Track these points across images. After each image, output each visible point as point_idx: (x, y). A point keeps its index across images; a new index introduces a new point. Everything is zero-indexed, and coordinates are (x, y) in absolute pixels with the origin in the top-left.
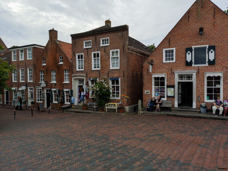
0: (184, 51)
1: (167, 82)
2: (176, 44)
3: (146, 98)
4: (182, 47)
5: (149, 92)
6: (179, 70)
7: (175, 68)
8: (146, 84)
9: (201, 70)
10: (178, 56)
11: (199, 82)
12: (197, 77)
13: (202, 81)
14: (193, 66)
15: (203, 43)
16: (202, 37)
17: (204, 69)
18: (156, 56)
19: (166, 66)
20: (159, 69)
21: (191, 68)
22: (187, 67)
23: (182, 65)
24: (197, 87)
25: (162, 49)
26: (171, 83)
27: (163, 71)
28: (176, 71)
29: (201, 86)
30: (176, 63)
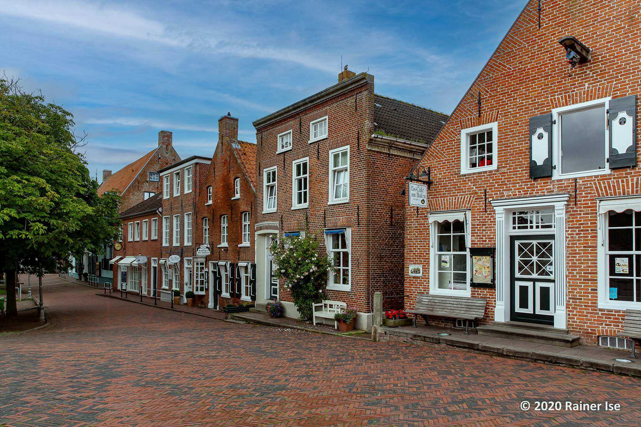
0: (526, 129)
1: (474, 238)
2: (499, 109)
3: (413, 287)
4: (518, 115)
5: (419, 270)
6: (511, 193)
7: (497, 188)
8: (413, 244)
9: (584, 191)
10: (505, 150)
11: (577, 234)
12: (571, 215)
13: (588, 230)
14: (553, 179)
15: (592, 92)
16: (588, 72)
17: (596, 188)
18: (441, 153)
19: (470, 184)
20: (450, 196)
21: (548, 187)
22: (534, 184)
23: (520, 177)
24: (570, 254)
25: (457, 132)
26: (486, 241)
27: (462, 200)
28: (499, 198)
29: (584, 247)
30: (500, 174)
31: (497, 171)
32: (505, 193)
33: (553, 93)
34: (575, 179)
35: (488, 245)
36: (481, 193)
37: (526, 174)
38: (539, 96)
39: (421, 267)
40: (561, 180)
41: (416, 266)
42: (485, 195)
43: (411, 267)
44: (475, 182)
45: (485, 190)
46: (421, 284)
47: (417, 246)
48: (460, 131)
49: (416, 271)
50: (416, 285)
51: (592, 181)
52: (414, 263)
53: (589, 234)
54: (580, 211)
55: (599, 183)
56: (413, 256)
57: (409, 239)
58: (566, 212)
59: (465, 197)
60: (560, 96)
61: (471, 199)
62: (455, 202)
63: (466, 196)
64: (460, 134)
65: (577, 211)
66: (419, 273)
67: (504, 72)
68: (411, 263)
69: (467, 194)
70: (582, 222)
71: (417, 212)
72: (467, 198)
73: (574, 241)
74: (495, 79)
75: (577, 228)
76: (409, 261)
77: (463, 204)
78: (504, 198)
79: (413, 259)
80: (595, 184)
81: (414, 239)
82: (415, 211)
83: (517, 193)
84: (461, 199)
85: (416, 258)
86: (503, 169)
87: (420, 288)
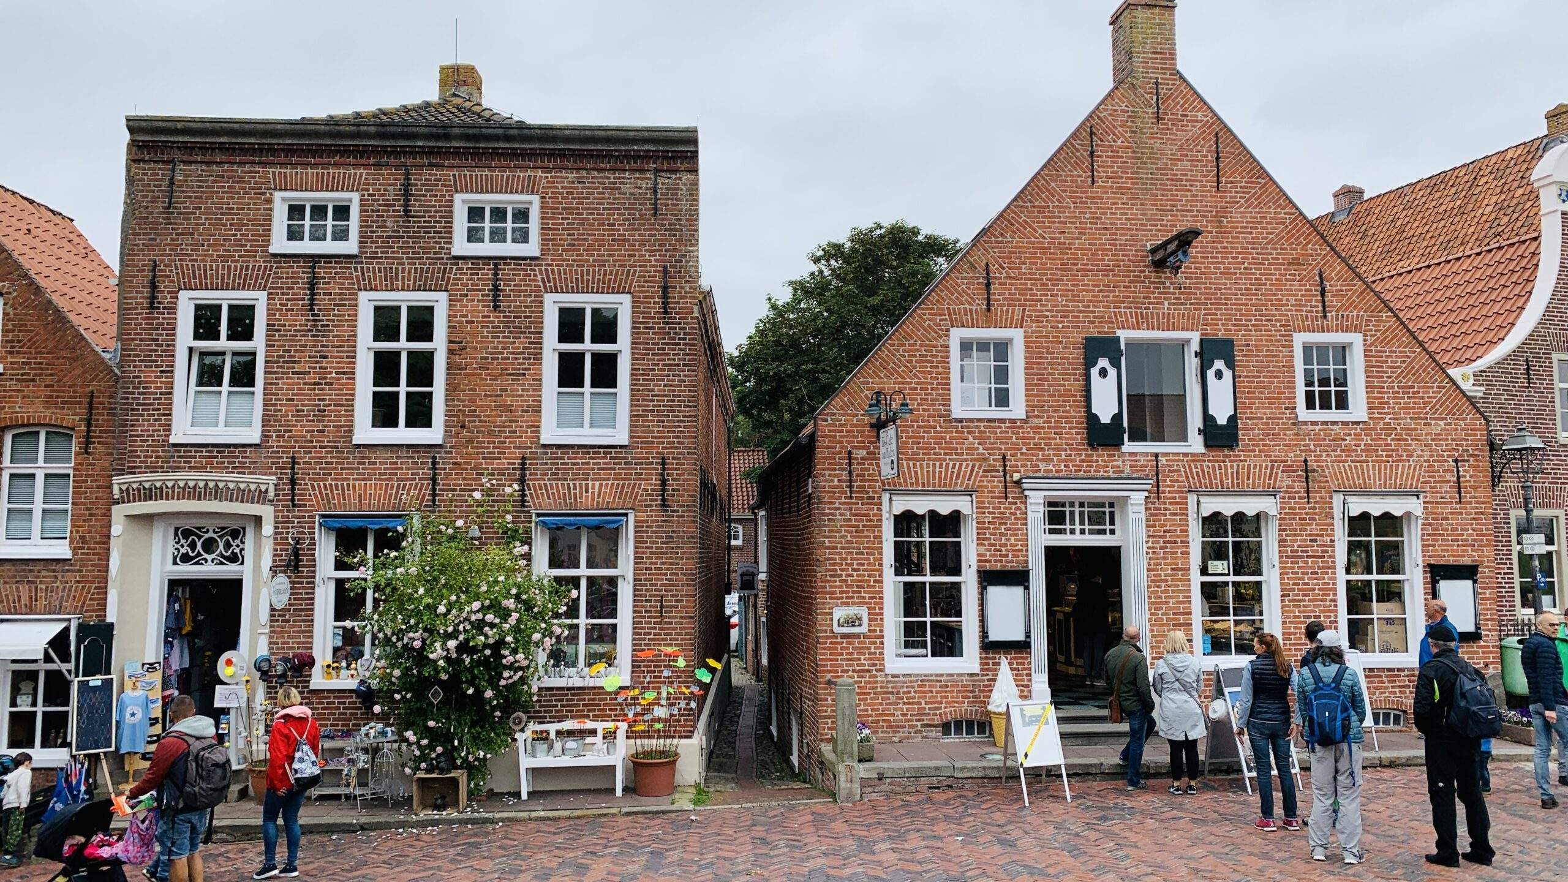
0: (1076, 354)
1: (982, 549)
2: (1025, 305)
3: (842, 660)
4: (1060, 326)
5: (860, 619)
6: (1051, 467)
7: (1026, 454)
8: (840, 559)
9: (1168, 476)
10: (1040, 385)
11: (1161, 548)
12: (1152, 515)
13: (1176, 542)
14: (1122, 450)
15: (1174, 318)
16: (1168, 284)
17: (1186, 472)
18: (906, 367)
19: (971, 439)
20: (928, 459)
21: (1115, 463)
22: (1091, 456)
23: (1067, 439)
24: (1152, 581)
25: (942, 330)
26: (1007, 556)
27: (956, 471)
28: (1031, 475)
29: (1173, 569)
30: (1031, 428)
31: (1024, 421)
32: (1042, 466)
33: (1117, 303)
34: (1157, 455)
35: (1011, 563)
36: (995, 460)
37: (1077, 435)
38: (1094, 301)
39: (863, 612)
40: (1136, 454)
41: (852, 611)
42: (1005, 466)
43: (840, 613)
44: (982, 437)
45: (1004, 457)
46: (860, 650)
47: (852, 564)
48: (948, 330)
49: (852, 622)
50: (852, 654)
51: (1179, 461)
52: (842, 603)
53: (1178, 548)
54: (1166, 509)
55: (1190, 466)
56: (841, 587)
57: (828, 548)
58: (1146, 509)
59: (961, 465)
60: (1128, 311)
61: (976, 469)
62: (940, 472)
63: (964, 464)
64: (948, 335)
65: (1160, 509)
66: (860, 625)
67: (1034, 239)
68: (837, 605)
69: (966, 460)
70: (1168, 528)
71: (851, 487)
72: (967, 467)
73: (1157, 558)
75: (1161, 537)
76: (831, 598)
77: (957, 478)
79: (842, 592)
80: (1184, 467)
81: (842, 548)
82: (844, 484)
83: (1063, 468)
84: (954, 467)
85: (848, 592)
86: (1036, 420)
87: (860, 659)
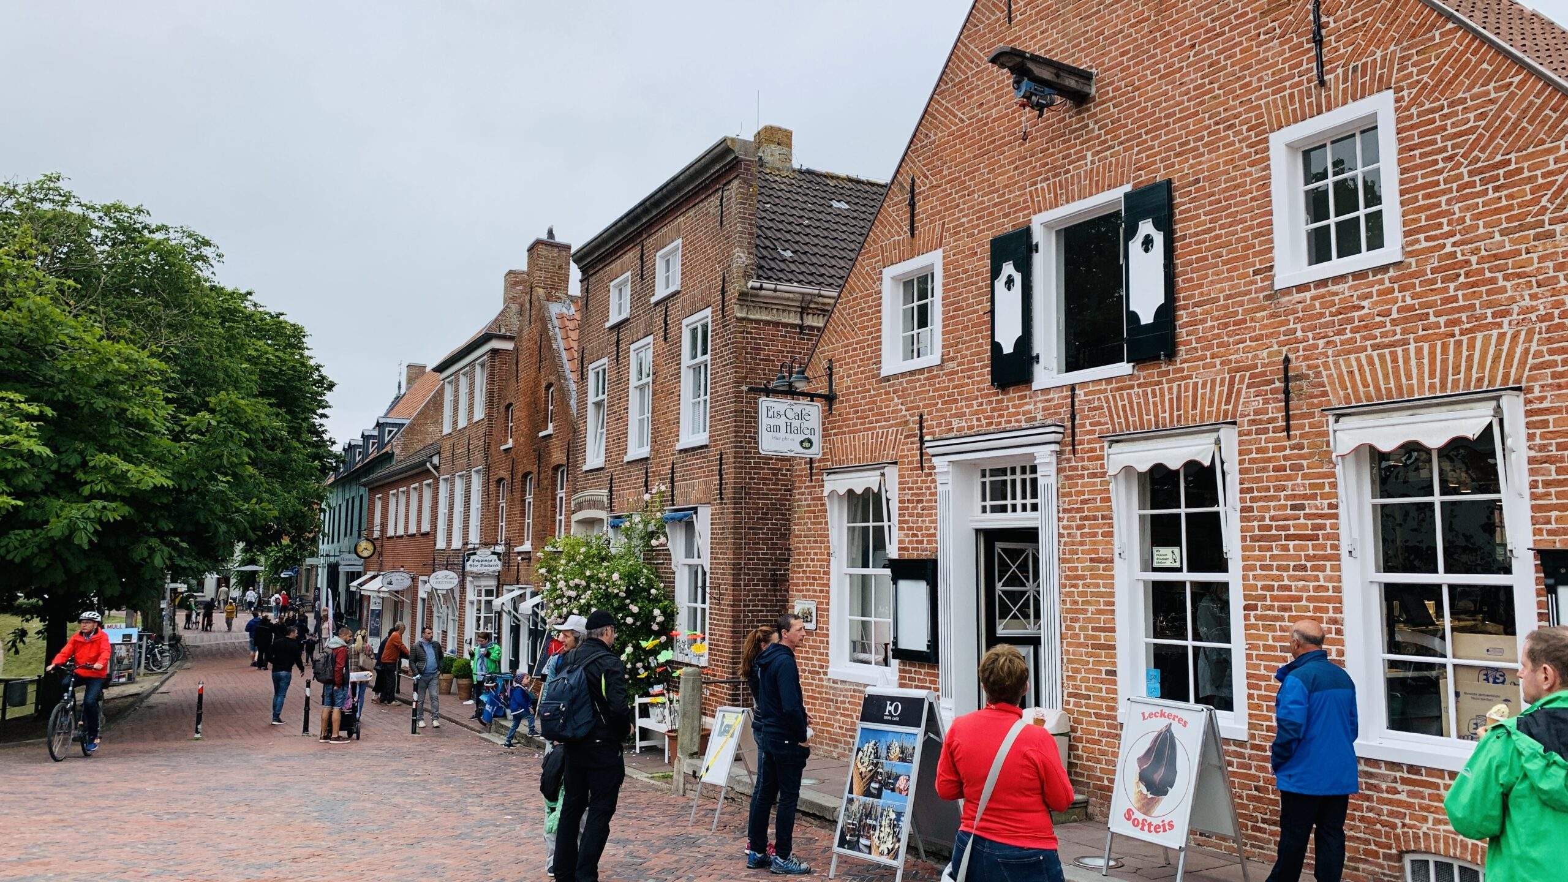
0: (985, 266)
2: (944, 217)
4: (976, 232)
5: (810, 614)
6: (964, 424)
7: (941, 411)
8: (803, 548)
9: (1088, 417)
10: (954, 317)
11: (1079, 527)
12: (1067, 478)
13: (1095, 518)
14: (1036, 386)
15: (1098, 173)
16: (1091, 126)
17: (1109, 410)
18: (850, 326)
19: (896, 400)
20: (865, 430)
21: (1026, 408)
22: (1002, 401)
23: (979, 382)
25: (875, 274)
26: (922, 542)
27: (883, 440)
30: (946, 374)
31: (940, 367)
32: (955, 423)
33: (1034, 177)
34: (1073, 388)
35: (925, 554)
36: (914, 422)
37: (989, 376)
38: (1010, 185)
39: (813, 606)
40: (1049, 391)
41: (807, 605)
42: (921, 428)
44: (904, 395)
45: (921, 416)
46: (814, 650)
47: (810, 554)
48: (881, 272)
50: (808, 652)
51: (1100, 392)
52: (802, 596)
53: (1098, 526)
54: (1084, 468)
55: (1114, 397)
56: (802, 578)
57: (797, 537)
58: (1059, 471)
59: (887, 433)
60: (1045, 185)
61: (898, 437)
62: (872, 444)
63: (890, 431)
64: (880, 279)
65: (1075, 468)
67: (954, 128)
68: (799, 597)
69: (892, 426)
70: (1086, 497)
71: (811, 469)
72: (892, 434)
73: (1073, 543)
74: (938, 146)
75: (1078, 511)
76: (796, 591)
77: (884, 448)
78: (952, 435)
79: (803, 584)
80: (1107, 402)
81: (805, 537)
82: (808, 467)
83: (975, 423)
84: (882, 436)
85: (806, 584)
86: (951, 364)
87: (813, 659)
